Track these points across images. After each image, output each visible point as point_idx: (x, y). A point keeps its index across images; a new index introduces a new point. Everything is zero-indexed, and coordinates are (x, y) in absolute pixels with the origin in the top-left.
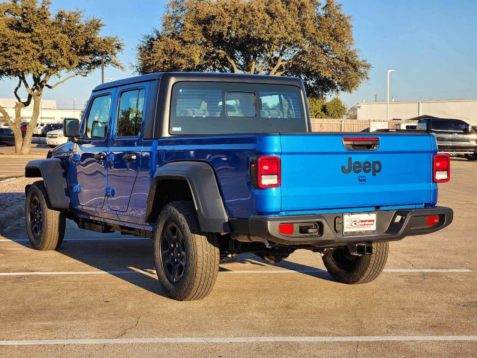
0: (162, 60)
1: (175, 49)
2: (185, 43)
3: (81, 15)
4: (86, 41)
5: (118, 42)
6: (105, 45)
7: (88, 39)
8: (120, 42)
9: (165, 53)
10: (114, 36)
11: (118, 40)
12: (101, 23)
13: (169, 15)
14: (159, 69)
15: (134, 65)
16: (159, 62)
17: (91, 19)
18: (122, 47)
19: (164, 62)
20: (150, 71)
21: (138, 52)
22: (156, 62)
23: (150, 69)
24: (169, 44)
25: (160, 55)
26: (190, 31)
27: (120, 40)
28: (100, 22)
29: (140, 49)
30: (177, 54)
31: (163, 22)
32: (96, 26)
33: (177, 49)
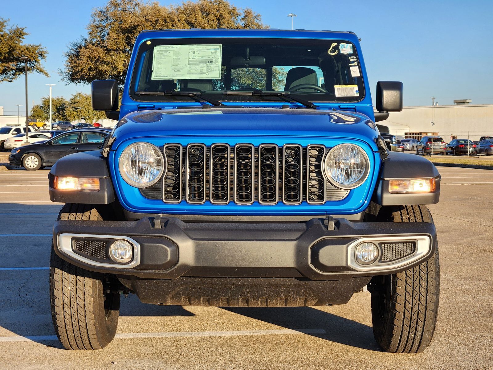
0: (87, 67)
1: (99, 57)
2: (109, 51)
3: (5, 24)
4: (9, 49)
5: (41, 50)
6: (28, 52)
7: (11, 47)
8: (43, 50)
9: (90, 61)
10: (37, 44)
11: (41, 48)
12: (25, 32)
13: (95, 24)
14: (85, 76)
15: (63, 71)
16: (85, 69)
17: (15, 27)
18: (45, 55)
19: (90, 69)
20: (77, 77)
21: (67, 59)
22: (82, 69)
23: (77, 75)
24: (93, 51)
25: (86, 61)
26: (114, 39)
27: (43, 48)
28: (23, 31)
29: (69, 56)
30: (102, 61)
31: (89, 30)
32: (20, 34)
33: (101, 56)
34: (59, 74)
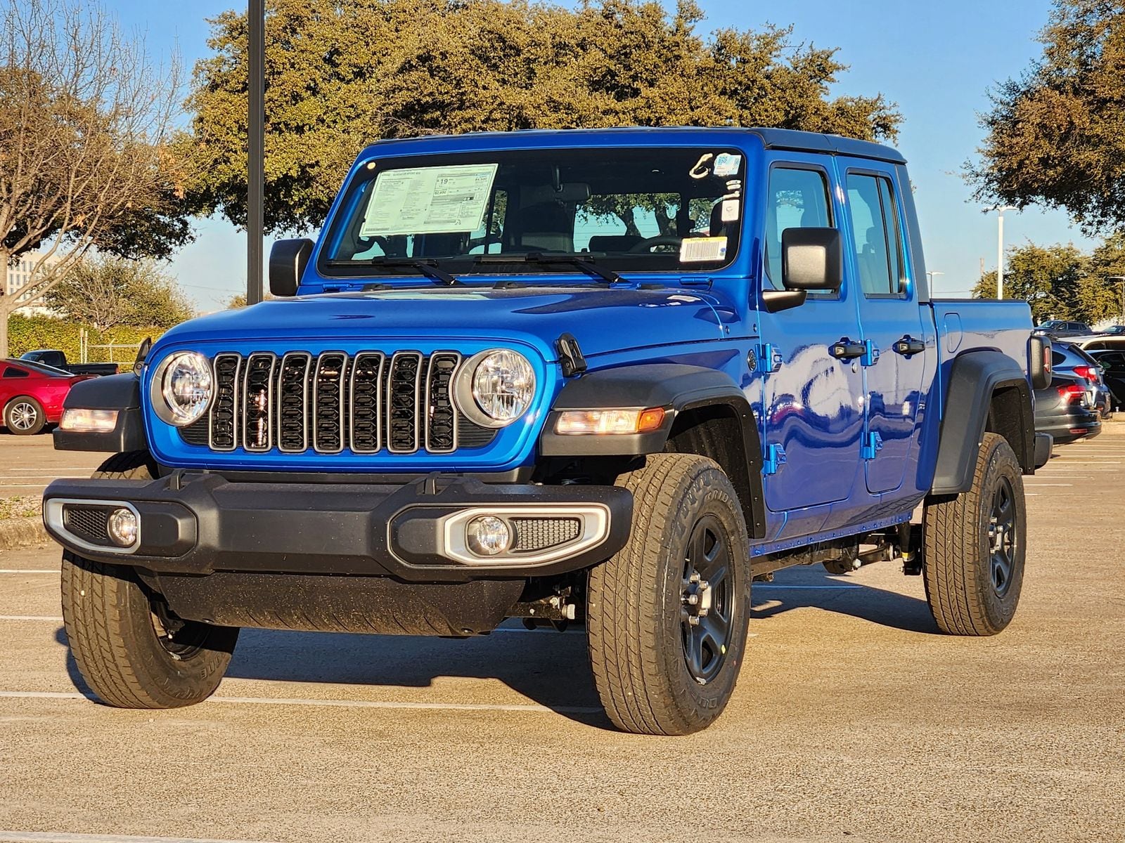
0: (1036, 156)
1: (1071, 123)
2: (1101, 104)
3: (780, 42)
4: (787, 113)
5: (882, 114)
6: (843, 122)
7: (791, 107)
8: (888, 113)
9: (1045, 136)
10: (870, 96)
11: (882, 105)
12: (834, 62)
13: (1065, 24)
14: (1033, 181)
15: (979, 171)
16: (1027, 162)
17: (805, 51)
18: (894, 126)
19: (1045, 162)
20: (1009, 186)
21: (988, 132)
22: (1021, 164)
23: (1011, 182)
24: (1053, 108)
25: (1031, 139)
26: (1117, 69)
27: (888, 106)
28: (830, 59)
29: (992, 123)
30: (1081, 136)
31: (1048, 45)
32: (821, 69)
33: (1076, 121)
34: (964, 181)
